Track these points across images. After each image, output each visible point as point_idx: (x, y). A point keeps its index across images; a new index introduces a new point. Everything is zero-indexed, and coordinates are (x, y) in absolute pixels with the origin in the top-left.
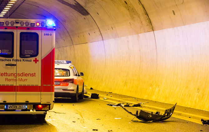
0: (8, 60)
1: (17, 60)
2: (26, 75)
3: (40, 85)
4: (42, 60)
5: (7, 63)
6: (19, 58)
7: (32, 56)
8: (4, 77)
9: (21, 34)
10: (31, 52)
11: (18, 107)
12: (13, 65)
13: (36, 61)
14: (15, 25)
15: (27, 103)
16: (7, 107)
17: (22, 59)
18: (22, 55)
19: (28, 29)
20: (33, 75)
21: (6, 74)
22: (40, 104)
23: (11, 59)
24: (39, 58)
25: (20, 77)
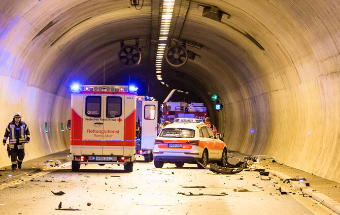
0: (96, 120)
1: (104, 120)
2: (111, 132)
3: (123, 140)
4: (125, 120)
5: (96, 122)
6: (105, 118)
7: (116, 116)
8: (93, 134)
9: (108, 98)
10: (116, 113)
11: (104, 158)
12: (100, 124)
13: (120, 120)
14: (103, 90)
15: (112, 156)
16: (95, 158)
17: (108, 119)
18: (108, 115)
19: (113, 93)
20: (117, 132)
21: (94, 131)
22: (123, 156)
23: (99, 119)
24: (123, 117)
25: (106, 134)
